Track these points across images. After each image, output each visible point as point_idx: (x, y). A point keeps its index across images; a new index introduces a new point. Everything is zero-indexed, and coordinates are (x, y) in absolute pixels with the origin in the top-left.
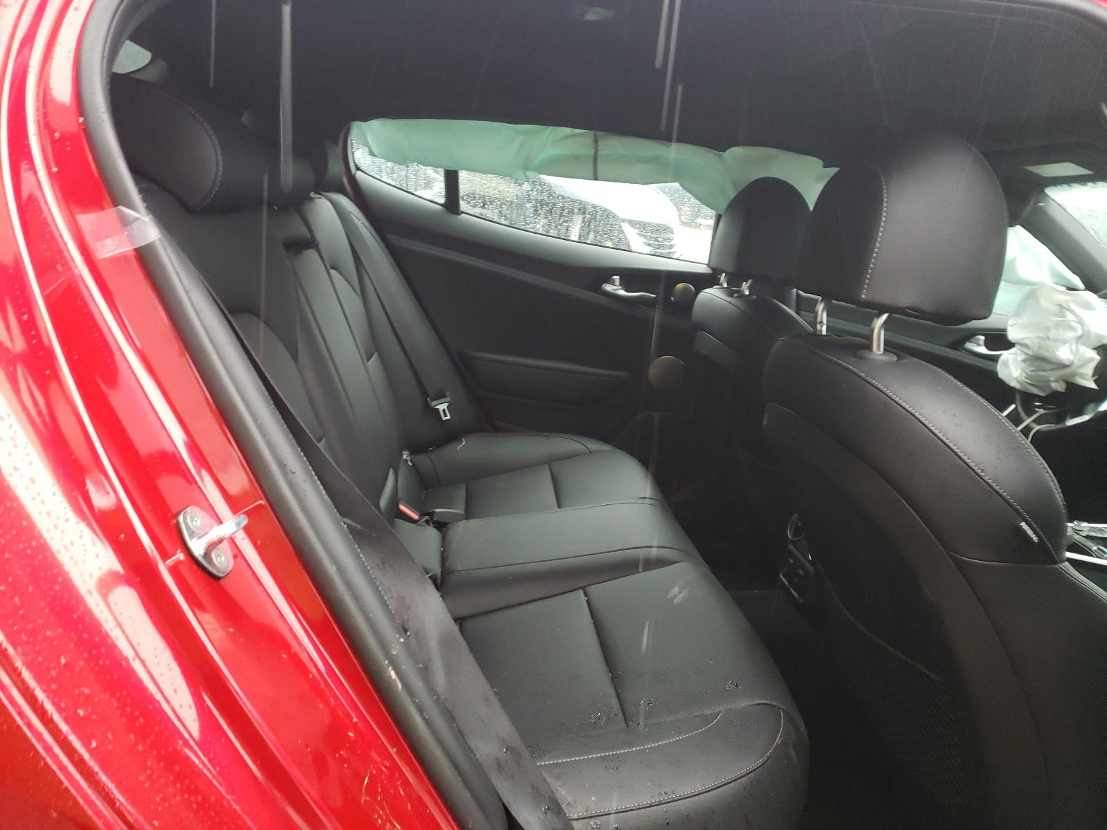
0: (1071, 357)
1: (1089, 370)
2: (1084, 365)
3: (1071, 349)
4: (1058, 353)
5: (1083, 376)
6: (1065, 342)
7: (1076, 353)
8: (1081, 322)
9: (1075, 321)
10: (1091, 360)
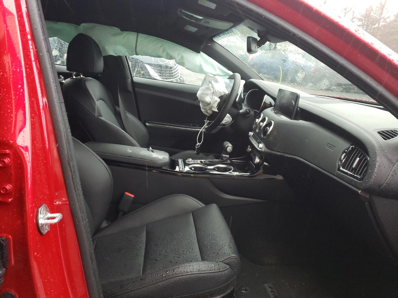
0: (210, 100)
1: (216, 105)
2: (214, 103)
3: (210, 97)
4: (206, 99)
5: (214, 107)
6: (208, 95)
7: (211, 99)
8: (213, 87)
9: (211, 87)
10: (216, 101)
